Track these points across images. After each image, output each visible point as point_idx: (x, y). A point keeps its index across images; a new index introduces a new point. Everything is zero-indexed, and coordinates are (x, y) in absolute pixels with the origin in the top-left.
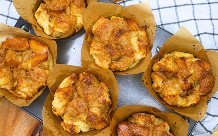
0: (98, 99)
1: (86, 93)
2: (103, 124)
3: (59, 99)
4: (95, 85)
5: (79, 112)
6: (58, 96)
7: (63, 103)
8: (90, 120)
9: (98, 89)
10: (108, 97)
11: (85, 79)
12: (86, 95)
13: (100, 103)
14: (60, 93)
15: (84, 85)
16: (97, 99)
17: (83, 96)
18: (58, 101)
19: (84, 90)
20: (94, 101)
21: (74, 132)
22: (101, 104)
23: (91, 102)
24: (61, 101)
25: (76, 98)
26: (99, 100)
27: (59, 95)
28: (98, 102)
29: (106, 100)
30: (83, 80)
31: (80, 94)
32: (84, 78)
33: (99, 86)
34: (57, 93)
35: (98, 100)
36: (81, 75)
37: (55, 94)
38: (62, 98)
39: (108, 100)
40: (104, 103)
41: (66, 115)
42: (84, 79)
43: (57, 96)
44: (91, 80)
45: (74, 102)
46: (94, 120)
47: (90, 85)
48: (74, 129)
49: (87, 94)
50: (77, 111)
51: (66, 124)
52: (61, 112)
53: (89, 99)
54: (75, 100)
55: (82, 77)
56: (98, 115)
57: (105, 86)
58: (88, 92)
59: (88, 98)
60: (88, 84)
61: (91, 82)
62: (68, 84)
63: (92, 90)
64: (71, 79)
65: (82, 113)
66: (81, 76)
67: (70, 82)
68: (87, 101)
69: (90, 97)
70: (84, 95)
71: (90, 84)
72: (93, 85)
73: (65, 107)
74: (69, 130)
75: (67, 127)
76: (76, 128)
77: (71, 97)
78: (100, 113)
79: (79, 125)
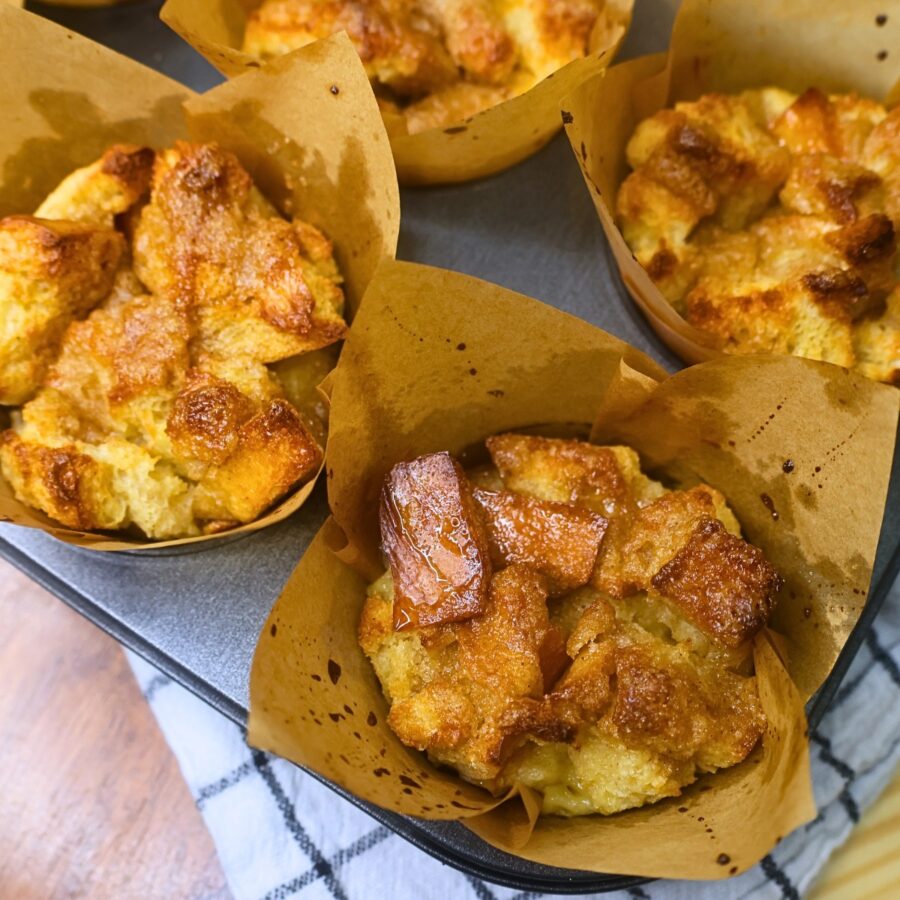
2: (275, 452)
3: (10, 278)
5: (124, 378)
7: (28, 315)
9: (267, 239)
14: (17, 234)
20: (235, 309)
22: (279, 329)
23: (215, 318)
24: (17, 295)
26: (270, 304)
27: (12, 246)
28: (264, 315)
35: (263, 305)
38: (28, 268)
39: (329, 313)
44: (223, 171)
48: (78, 482)
51: (32, 450)
63: (228, 236)
64: (104, 171)
67: (97, 196)
68: (189, 310)
72: (237, 211)
73: (47, 351)
74: (42, 494)
75: (35, 466)
76: (96, 483)
77: (96, 287)
78: (268, 388)
79: (117, 466)
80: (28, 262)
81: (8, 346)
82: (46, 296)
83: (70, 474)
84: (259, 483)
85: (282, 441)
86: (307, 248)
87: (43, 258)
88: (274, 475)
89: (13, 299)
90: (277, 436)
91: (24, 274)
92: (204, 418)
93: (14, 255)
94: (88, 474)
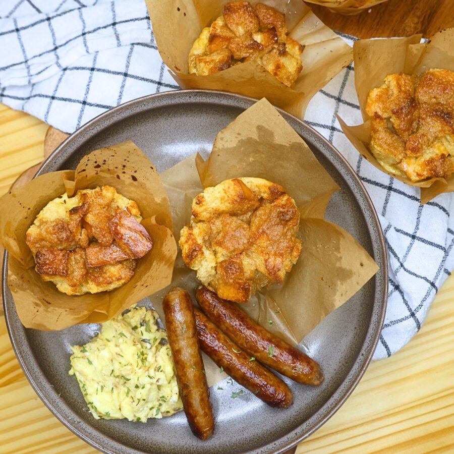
0: (271, 256)
1: (263, 229)
2: (238, 293)
3: (224, 194)
4: (289, 234)
5: (223, 242)
6: (229, 187)
7: (220, 205)
8: (227, 267)
9: (285, 244)
10: (286, 270)
11: (284, 208)
12: (261, 231)
13: (266, 266)
14: (235, 186)
15: (274, 214)
16: (269, 256)
17: (254, 228)
18: (218, 195)
19: (265, 221)
20: (262, 252)
21: (191, 259)
22: (266, 268)
23: (256, 249)
24: (222, 199)
25: (242, 220)
26: (270, 260)
27: (232, 188)
28: (266, 261)
29: (279, 270)
30: (279, 206)
31: (253, 223)
32: (285, 205)
33: (292, 241)
34: (232, 183)
35: (268, 259)
36: (285, 198)
37: (227, 181)
38: (230, 196)
39: (282, 274)
40: (271, 273)
41: (205, 225)
42: (283, 206)
43: (227, 185)
44: (291, 219)
45: (234, 222)
46: (233, 274)
47: (281, 224)
48: (196, 256)
49: (264, 232)
50: (224, 237)
51: (193, 237)
52: (204, 215)
53: (258, 241)
54: (239, 221)
55: (283, 202)
56: (246, 275)
57: (298, 249)
58: (268, 232)
59: (258, 238)
60: (281, 220)
61: (287, 221)
62: (256, 189)
63: (277, 235)
64: (269, 188)
65: (227, 249)
66: (284, 200)
67: (262, 190)
68: (252, 243)
69: (263, 242)
70: (258, 228)
71: (283, 222)
72: (285, 230)
73: (216, 215)
74: (186, 249)
75: (190, 242)
76: (199, 259)
77: (241, 211)
78: (251, 275)
79: (207, 259)
80: (232, 195)
81: (209, 208)
82: (229, 205)
83: (196, 253)
84: (229, 295)
85: (241, 293)
86: (293, 251)
87: (236, 198)
88: (233, 297)
89: (220, 199)
90: (241, 291)
91: (228, 197)
92: (229, 271)
93: (230, 191)
94: (199, 256)
